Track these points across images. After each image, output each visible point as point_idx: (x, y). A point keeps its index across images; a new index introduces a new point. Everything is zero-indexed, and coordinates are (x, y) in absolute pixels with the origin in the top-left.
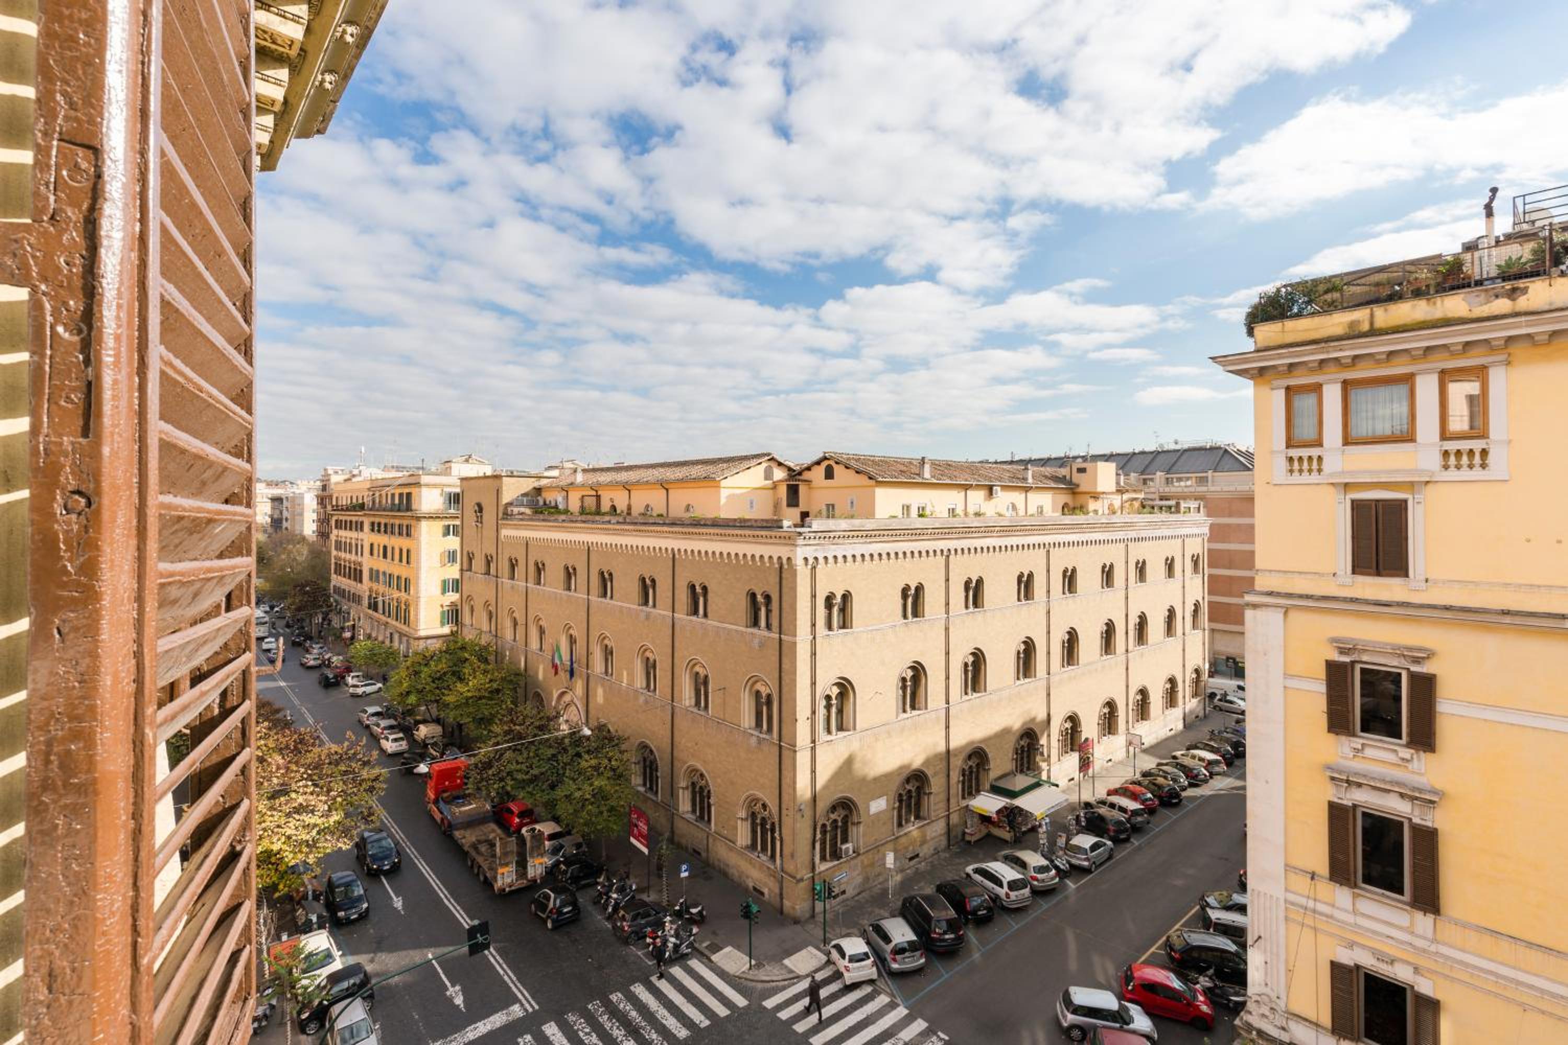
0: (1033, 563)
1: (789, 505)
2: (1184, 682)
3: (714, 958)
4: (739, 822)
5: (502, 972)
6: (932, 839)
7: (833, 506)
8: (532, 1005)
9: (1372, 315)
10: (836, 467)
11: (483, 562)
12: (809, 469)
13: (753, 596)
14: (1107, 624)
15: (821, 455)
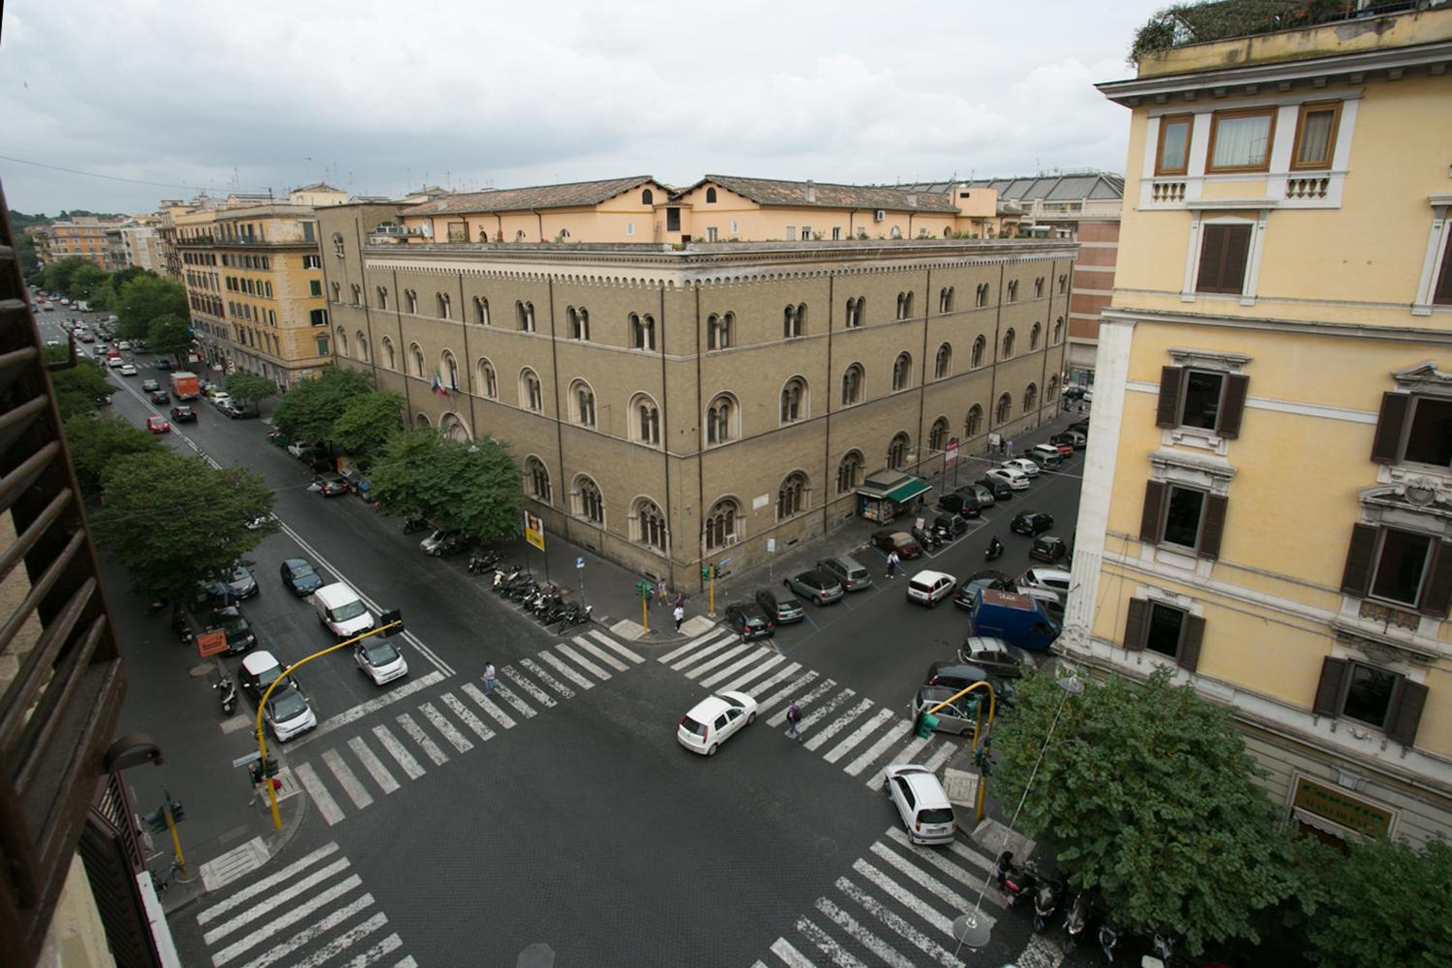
0: (914, 283)
1: (670, 229)
2: (1042, 388)
3: (613, 629)
4: (630, 521)
5: (418, 649)
6: (810, 526)
7: (716, 230)
8: (451, 672)
9: (1250, 46)
10: (718, 190)
11: (351, 292)
12: (690, 192)
13: (635, 318)
14: (979, 339)
15: (702, 178)
